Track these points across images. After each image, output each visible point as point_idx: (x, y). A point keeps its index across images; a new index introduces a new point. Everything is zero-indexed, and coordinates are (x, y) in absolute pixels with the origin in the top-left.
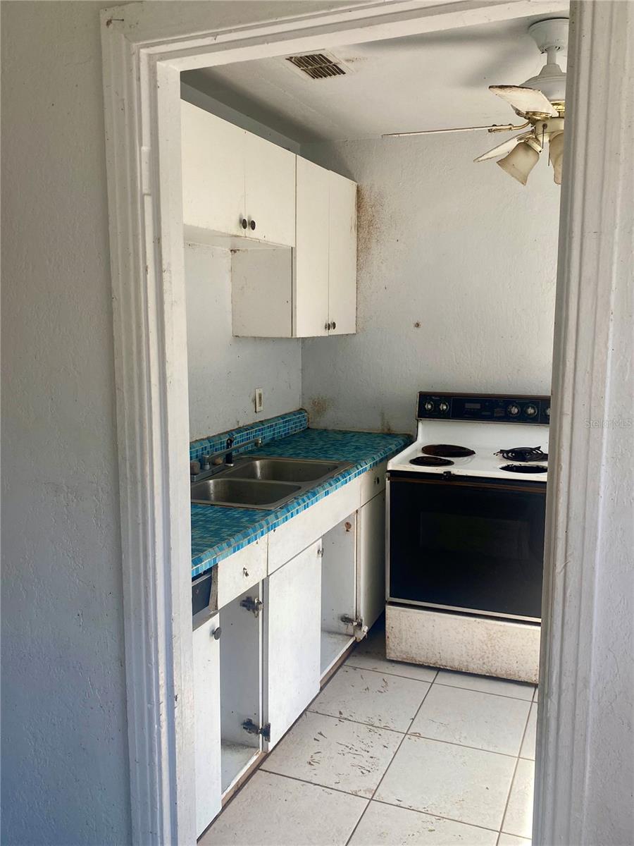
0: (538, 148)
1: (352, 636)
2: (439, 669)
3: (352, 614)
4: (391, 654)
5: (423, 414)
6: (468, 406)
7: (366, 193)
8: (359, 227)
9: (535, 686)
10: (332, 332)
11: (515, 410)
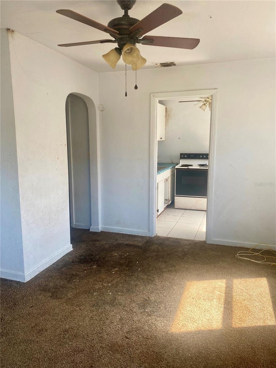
0: (207, 105)
1: (167, 203)
2: (186, 209)
3: (167, 199)
4: (176, 207)
5: (181, 158)
6: (191, 156)
7: (168, 108)
8: (166, 116)
9: (206, 211)
10: (162, 140)
11: (201, 156)
